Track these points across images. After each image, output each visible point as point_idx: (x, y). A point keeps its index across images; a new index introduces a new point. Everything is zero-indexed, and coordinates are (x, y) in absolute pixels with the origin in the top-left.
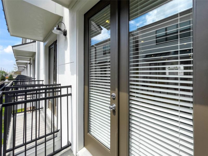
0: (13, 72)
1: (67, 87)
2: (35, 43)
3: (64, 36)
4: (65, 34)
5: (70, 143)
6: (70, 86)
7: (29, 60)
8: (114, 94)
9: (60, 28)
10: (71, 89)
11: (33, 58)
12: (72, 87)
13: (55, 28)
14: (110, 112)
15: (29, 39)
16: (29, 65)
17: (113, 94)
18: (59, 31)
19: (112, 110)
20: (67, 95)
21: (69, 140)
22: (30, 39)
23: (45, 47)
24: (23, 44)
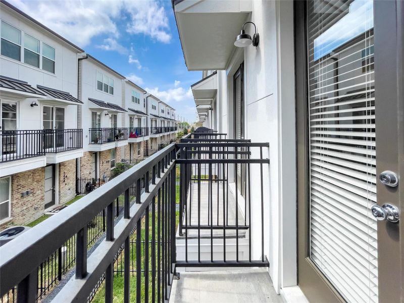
0: (195, 123)
1: (261, 145)
2: (215, 75)
3: (255, 47)
4: (256, 42)
5: (267, 260)
6: (267, 145)
7: (210, 103)
8: (392, 173)
9: (246, 33)
10: (269, 149)
11: (215, 99)
12: (270, 146)
13: (238, 37)
14: (375, 226)
15: (209, 70)
16: (210, 111)
17: (388, 173)
18: (245, 40)
19: (381, 219)
20: (261, 161)
21: (264, 254)
22: (211, 70)
23: (229, 77)
24: (204, 79)
